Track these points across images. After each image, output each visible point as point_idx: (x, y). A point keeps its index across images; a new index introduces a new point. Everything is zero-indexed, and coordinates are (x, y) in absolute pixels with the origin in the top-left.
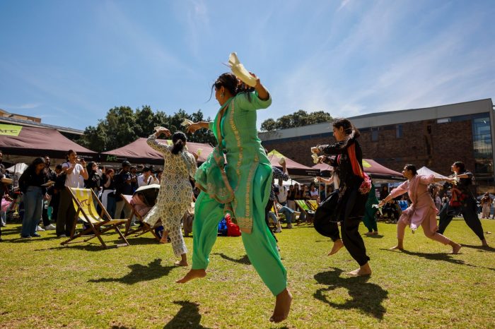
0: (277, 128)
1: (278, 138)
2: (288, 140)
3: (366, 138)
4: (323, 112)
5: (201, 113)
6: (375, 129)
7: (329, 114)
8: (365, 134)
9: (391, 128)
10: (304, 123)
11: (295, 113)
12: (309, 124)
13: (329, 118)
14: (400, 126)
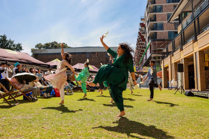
0: (43, 48)
1: (46, 53)
2: (50, 54)
3: (84, 56)
4: (64, 43)
5: (6, 36)
6: (88, 53)
7: (66, 45)
8: (84, 55)
9: (94, 53)
10: (56, 47)
11: (52, 43)
12: (58, 48)
13: (67, 46)
14: (98, 53)
